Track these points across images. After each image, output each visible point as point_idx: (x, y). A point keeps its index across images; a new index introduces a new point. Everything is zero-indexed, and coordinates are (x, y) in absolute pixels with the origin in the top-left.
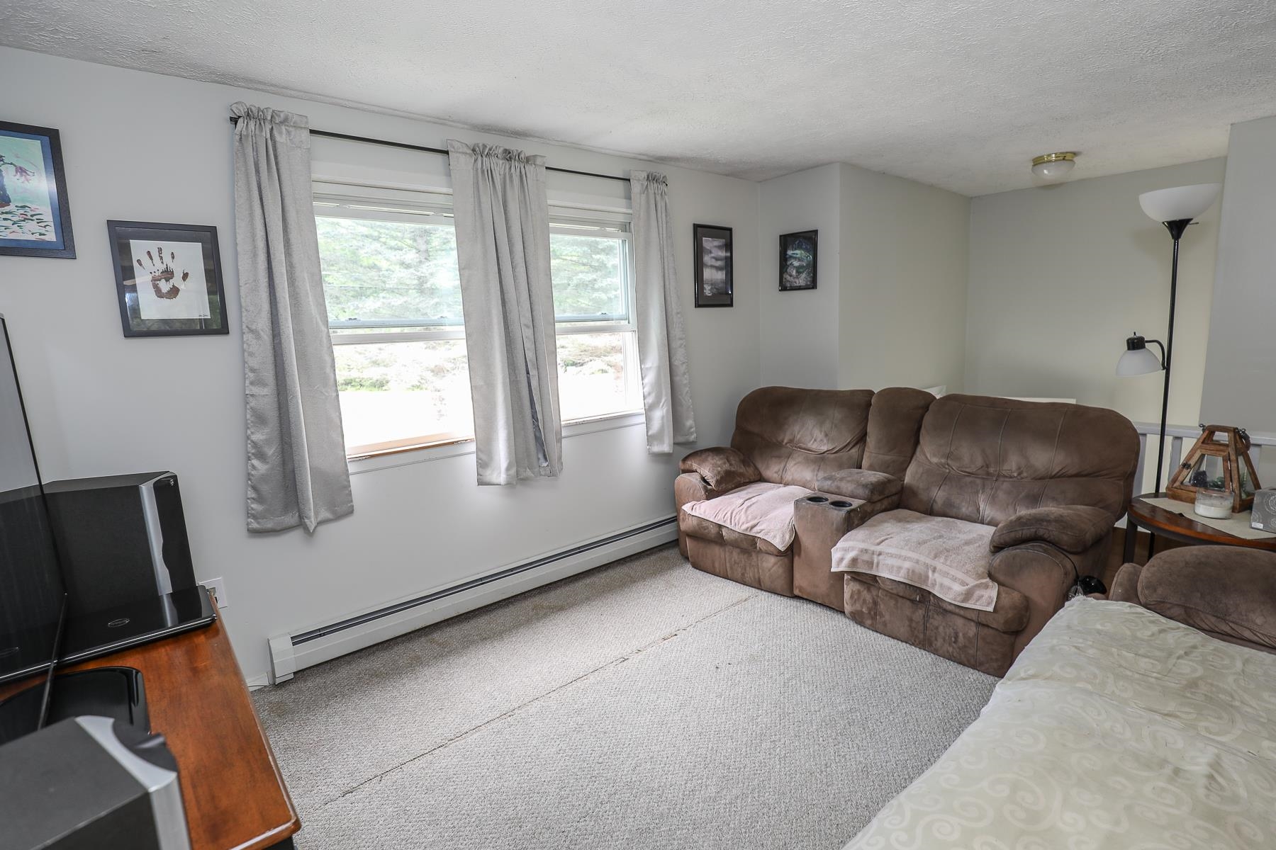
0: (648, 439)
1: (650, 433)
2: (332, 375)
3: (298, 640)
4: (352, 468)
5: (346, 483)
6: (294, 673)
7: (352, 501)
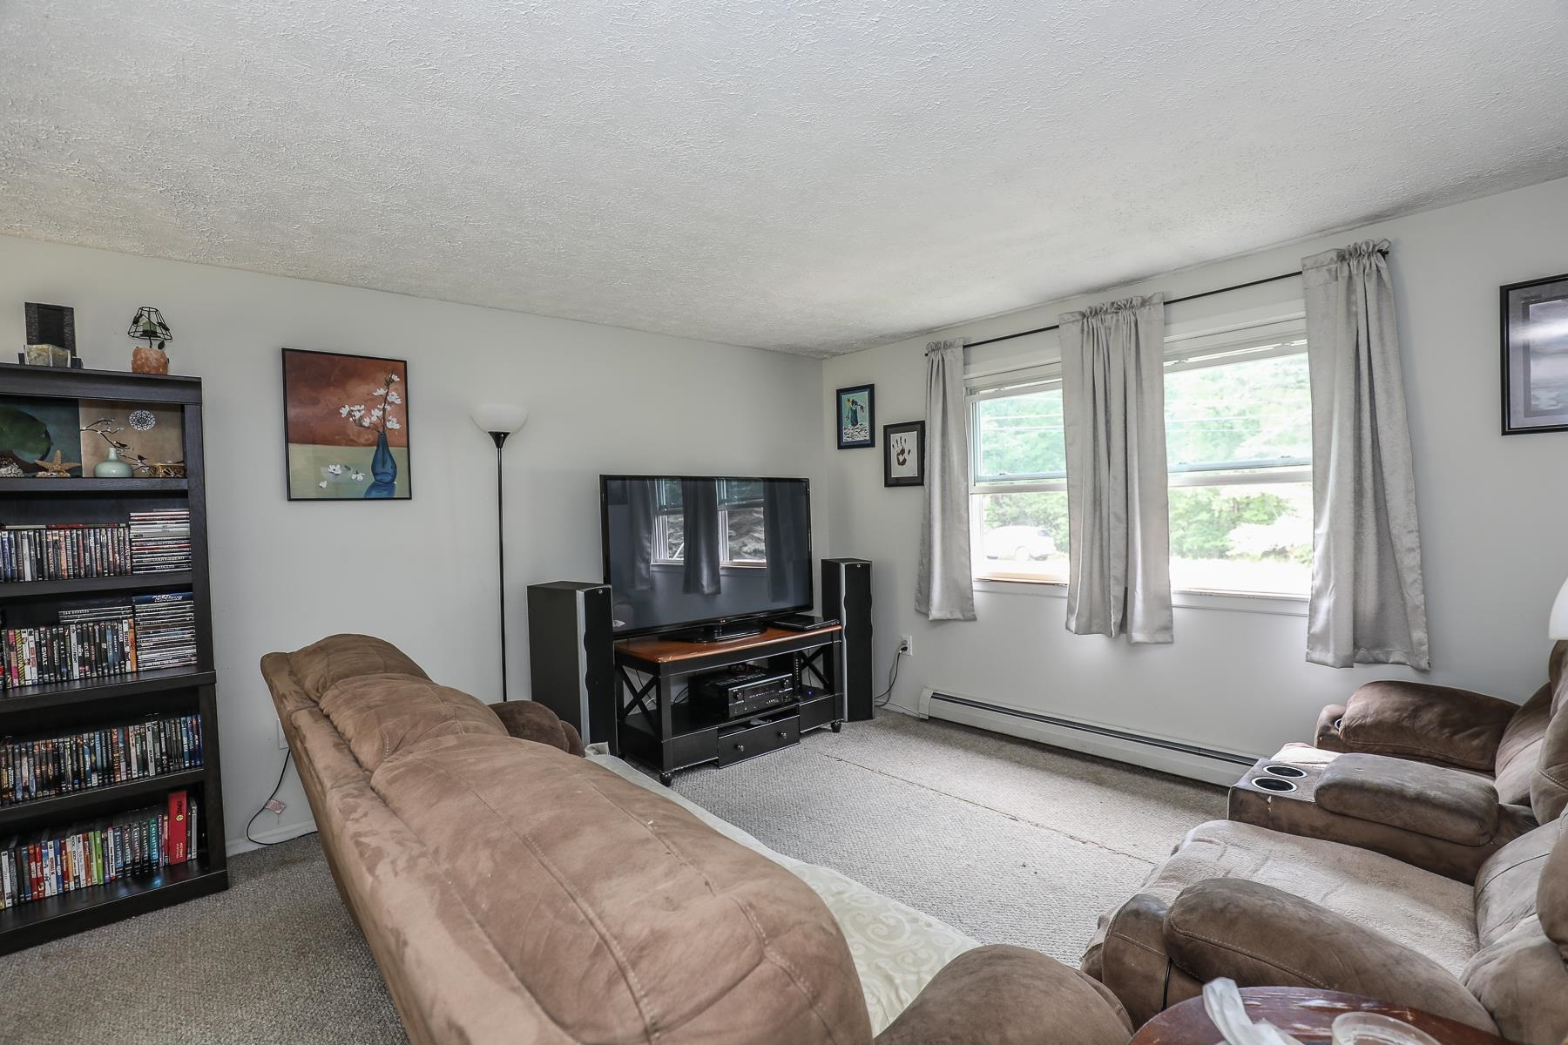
0: (1308, 638)
1: (1312, 631)
2: (965, 515)
3: (935, 696)
4: (976, 586)
5: (970, 596)
6: (930, 717)
7: (973, 611)
